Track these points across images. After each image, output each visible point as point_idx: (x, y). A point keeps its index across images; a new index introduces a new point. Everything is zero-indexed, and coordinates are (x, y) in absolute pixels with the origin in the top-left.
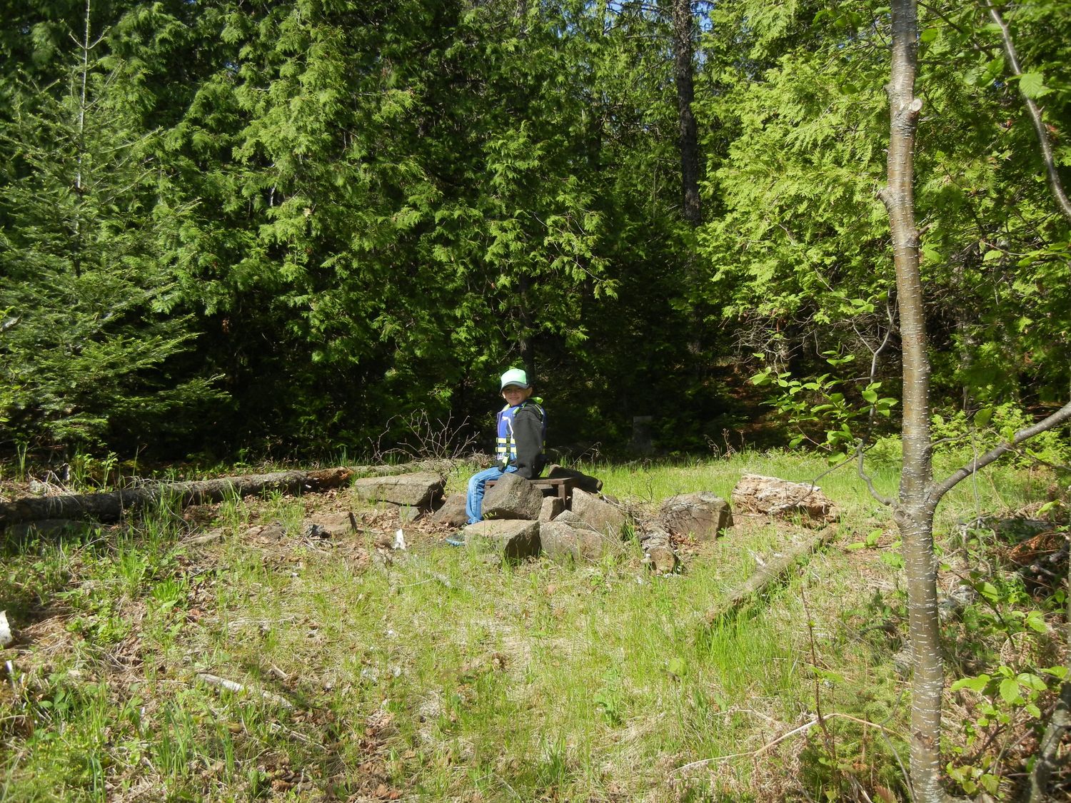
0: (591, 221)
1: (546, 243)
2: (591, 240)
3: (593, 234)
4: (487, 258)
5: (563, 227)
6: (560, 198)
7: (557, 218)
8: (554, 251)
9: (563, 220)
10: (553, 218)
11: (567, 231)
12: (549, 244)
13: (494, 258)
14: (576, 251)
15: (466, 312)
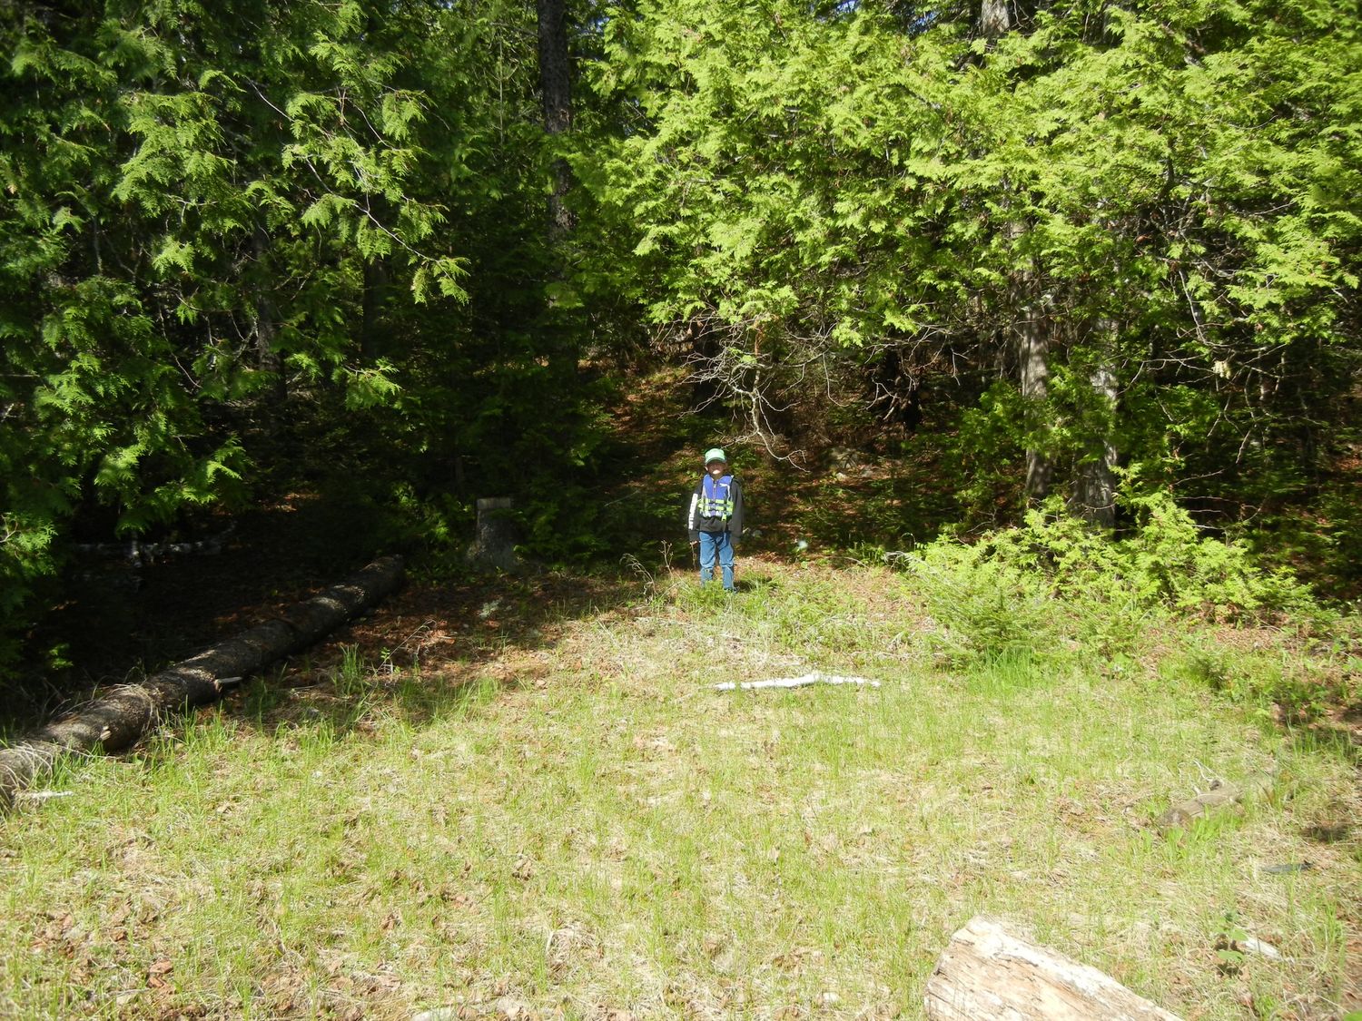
0: (397, 115)
1: (287, 160)
2: (400, 159)
3: (402, 144)
4: (123, 192)
5: (330, 123)
6: (320, 50)
7: (312, 98)
8: (311, 180)
9: (329, 106)
10: (303, 98)
11: (341, 131)
12: (296, 163)
13: (142, 192)
14: (364, 184)
15: (75, 332)
